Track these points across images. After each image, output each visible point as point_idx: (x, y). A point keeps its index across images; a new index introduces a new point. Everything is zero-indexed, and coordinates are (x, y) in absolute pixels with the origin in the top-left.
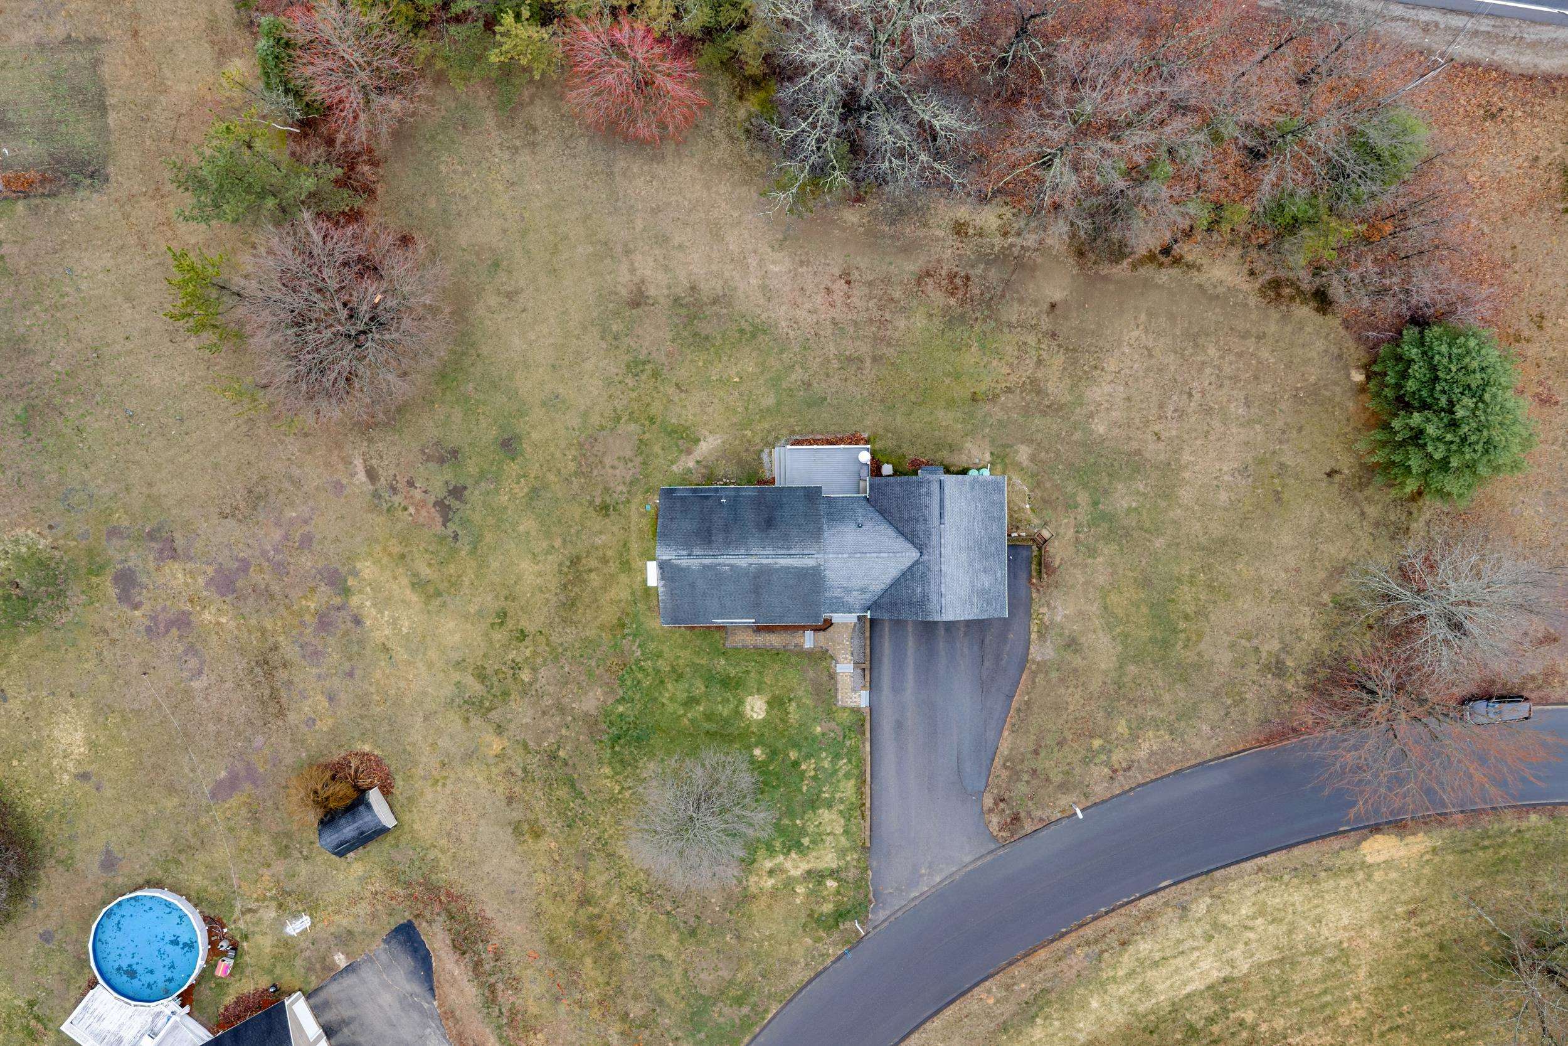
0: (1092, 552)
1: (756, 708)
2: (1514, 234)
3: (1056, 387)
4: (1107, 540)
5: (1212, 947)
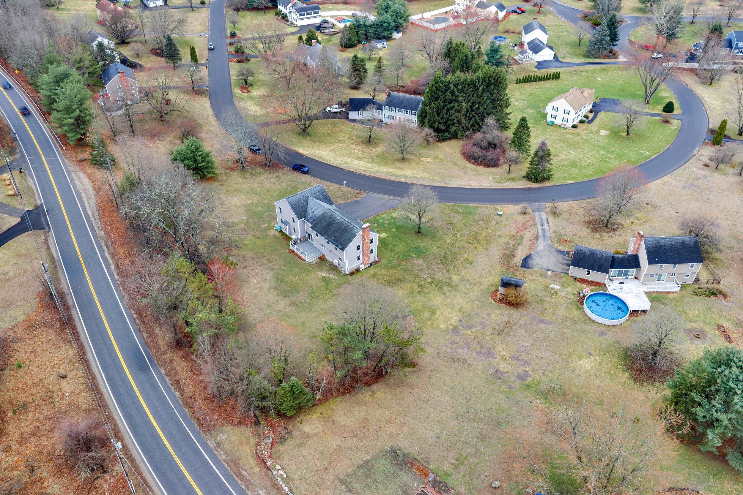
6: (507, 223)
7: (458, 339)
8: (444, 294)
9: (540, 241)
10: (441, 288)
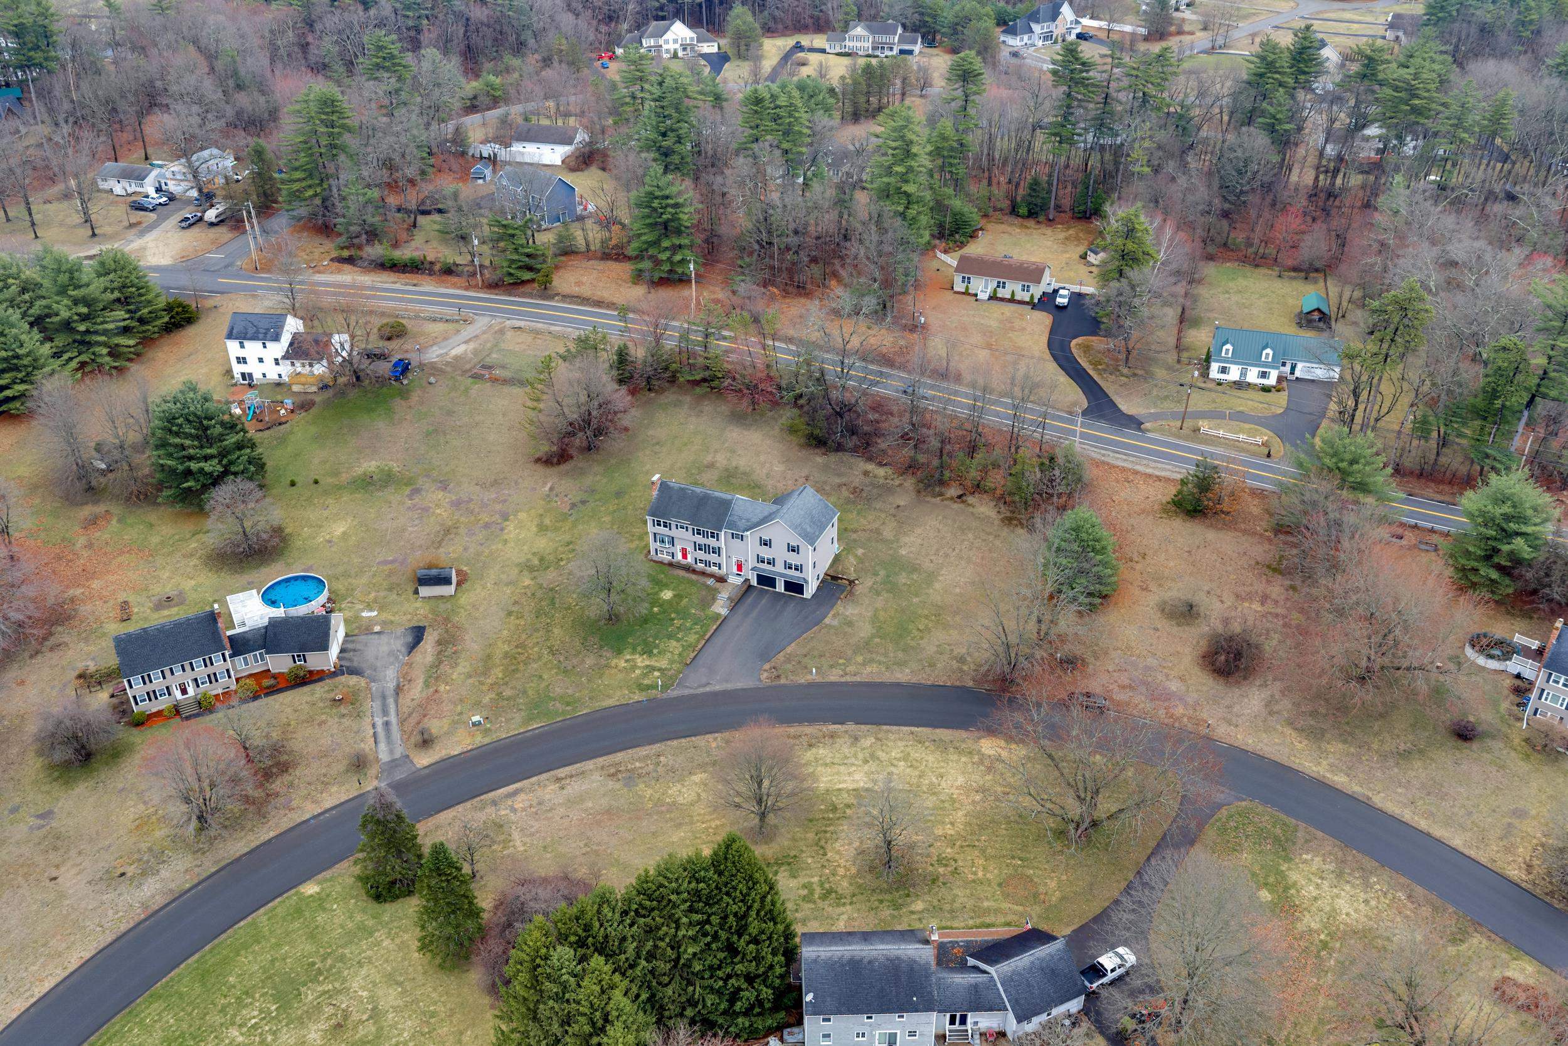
0: (878, 594)
1: (667, 595)
2: (1132, 521)
3: (888, 533)
4: (888, 591)
5: (866, 768)
6: (459, 708)
7: (498, 507)
8: (534, 554)
9: (391, 685)
10: (542, 559)
